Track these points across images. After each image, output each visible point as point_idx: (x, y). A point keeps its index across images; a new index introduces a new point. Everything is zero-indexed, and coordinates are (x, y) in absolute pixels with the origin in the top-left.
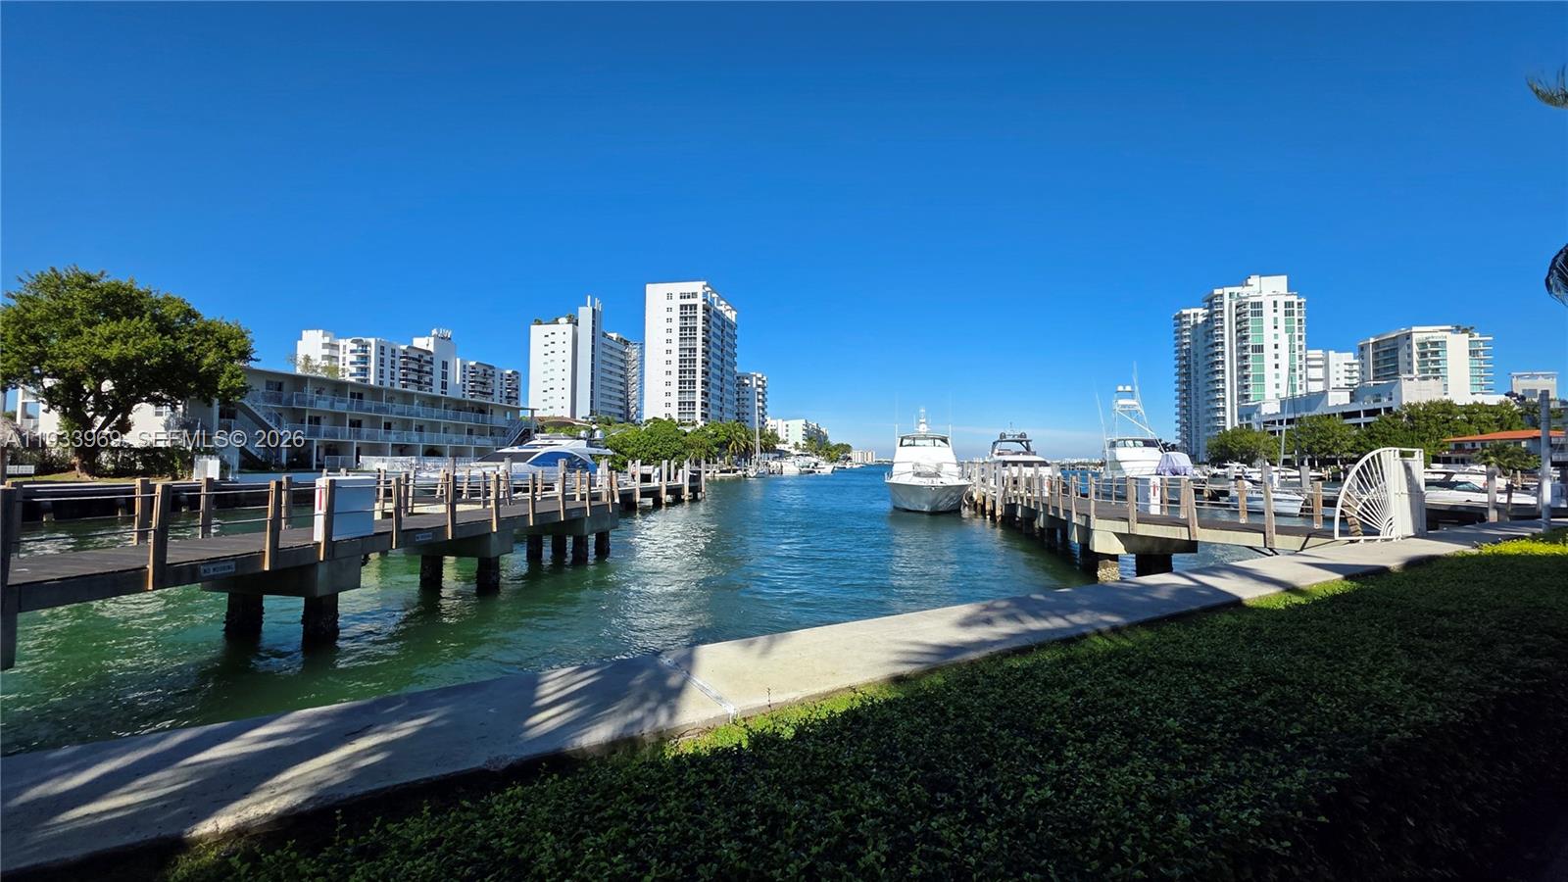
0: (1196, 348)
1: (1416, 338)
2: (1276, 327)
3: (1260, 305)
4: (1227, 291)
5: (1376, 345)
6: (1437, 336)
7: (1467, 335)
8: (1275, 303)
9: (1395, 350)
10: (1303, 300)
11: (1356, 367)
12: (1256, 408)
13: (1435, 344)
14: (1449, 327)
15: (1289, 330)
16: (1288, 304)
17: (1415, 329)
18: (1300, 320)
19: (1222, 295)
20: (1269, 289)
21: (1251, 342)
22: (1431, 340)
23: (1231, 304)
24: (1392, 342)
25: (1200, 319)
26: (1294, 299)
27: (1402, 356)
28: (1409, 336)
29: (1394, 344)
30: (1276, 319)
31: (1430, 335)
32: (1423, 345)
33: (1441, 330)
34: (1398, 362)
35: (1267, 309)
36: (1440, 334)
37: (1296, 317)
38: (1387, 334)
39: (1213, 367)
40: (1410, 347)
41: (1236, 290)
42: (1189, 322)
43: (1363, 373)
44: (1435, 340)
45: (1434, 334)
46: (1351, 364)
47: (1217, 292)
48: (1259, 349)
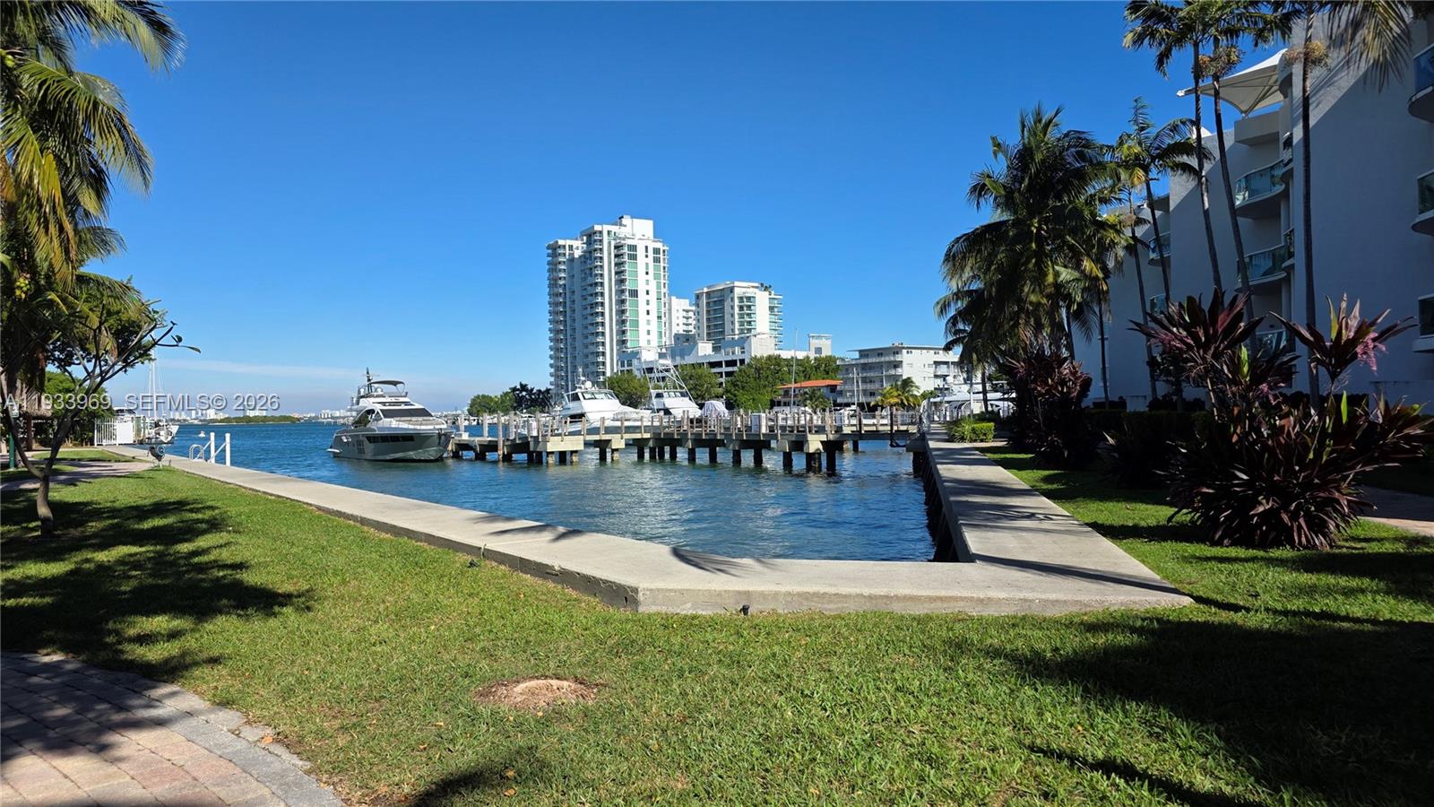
0: (572, 284)
1: (738, 292)
2: (647, 273)
3: (633, 248)
4: (606, 228)
5: (708, 294)
6: (750, 292)
7: (767, 293)
8: (647, 247)
9: (721, 302)
10: (666, 248)
11: (691, 314)
12: (636, 354)
13: (749, 298)
14: (756, 285)
15: (657, 277)
16: (656, 251)
17: (736, 284)
18: (664, 268)
19: (601, 232)
20: (639, 231)
21: (628, 286)
22: (747, 295)
23: (609, 243)
24: (719, 294)
25: (577, 254)
26: (659, 245)
27: (727, 304)
28: (732, 289)
29: (721, 296)
30: (647, 264)
31: (744, 290)
32: (741, 299)
33: (753, 287)
34: (724, 312)
35: (640, 253)
36: (752, 289)
37: (662, 264)
38: (718, 285)
39: (592, 308)
40: (732, 299)
41: (614, 229)
42: (565, 254)
43: (698, 320)
44: (749, 295)
45: (748, 290)
46: (687, 311)
47: (597, 228)
48: (634, 293)
